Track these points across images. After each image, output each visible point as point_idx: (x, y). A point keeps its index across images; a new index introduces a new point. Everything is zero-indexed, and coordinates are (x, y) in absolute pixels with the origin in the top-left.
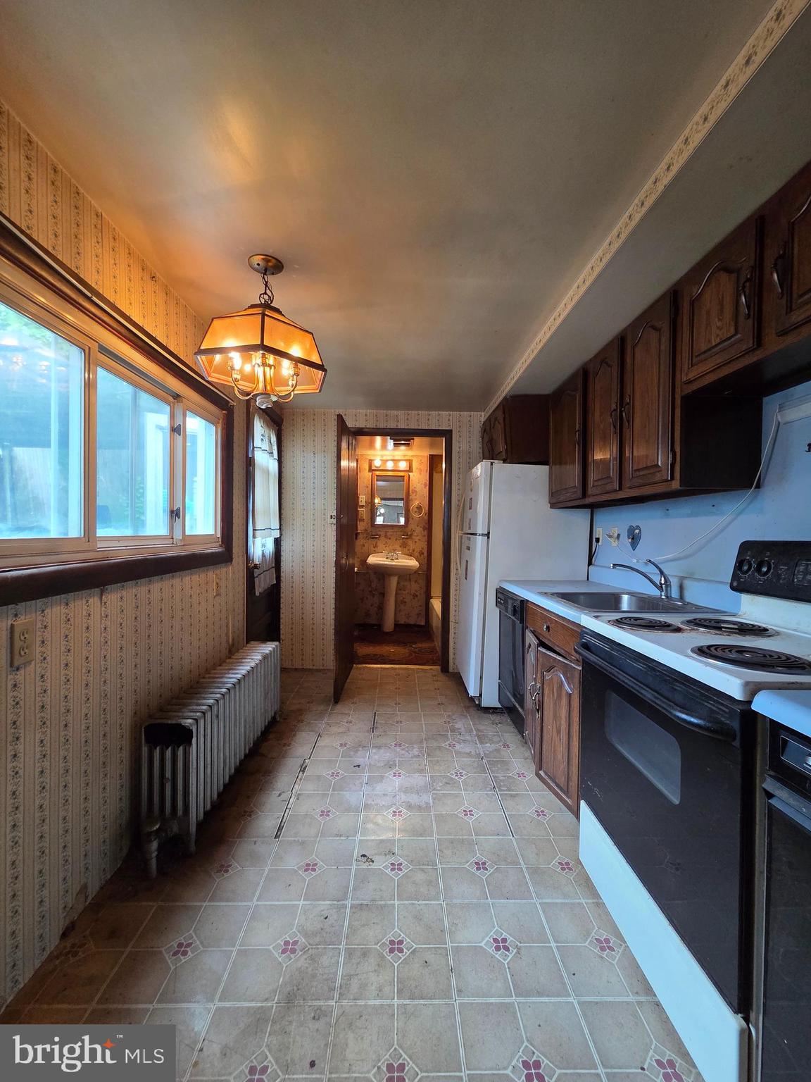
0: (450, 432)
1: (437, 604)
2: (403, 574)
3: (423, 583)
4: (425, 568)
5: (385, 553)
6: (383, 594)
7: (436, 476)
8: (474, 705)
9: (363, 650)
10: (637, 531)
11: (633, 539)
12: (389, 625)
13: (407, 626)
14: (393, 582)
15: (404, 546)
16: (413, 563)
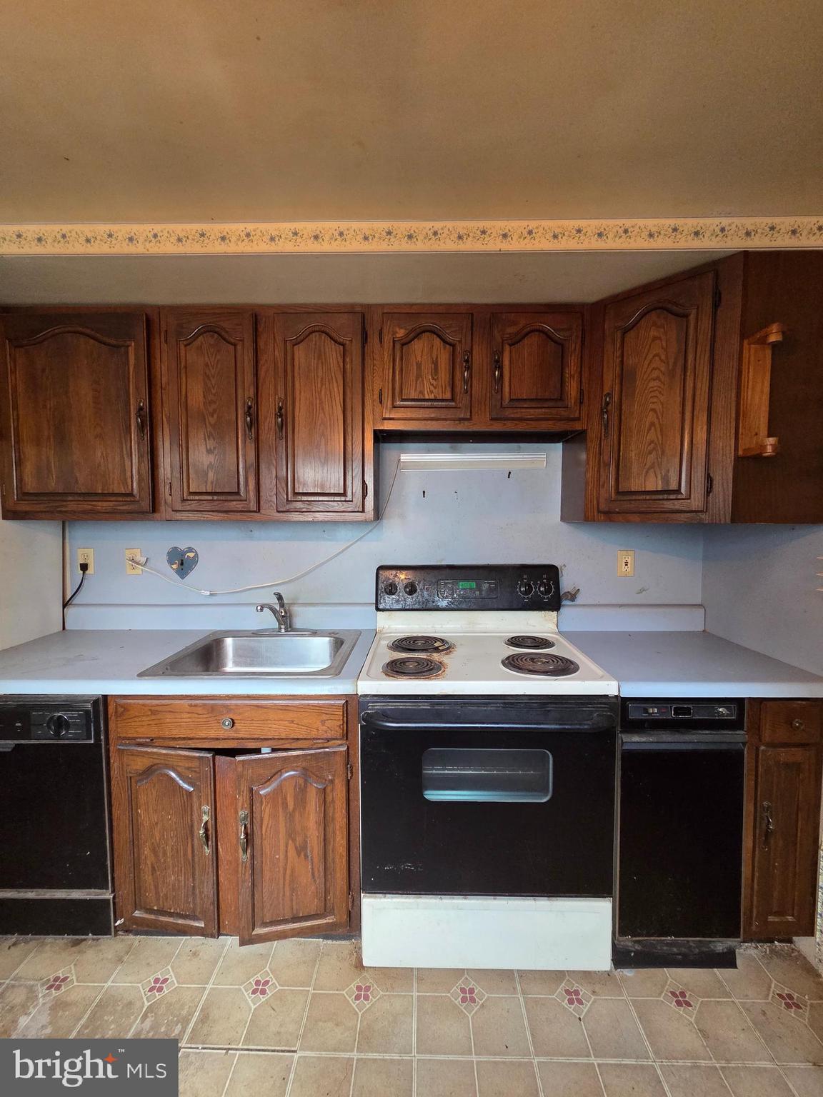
10: (192, 555)
11: (182, 564)
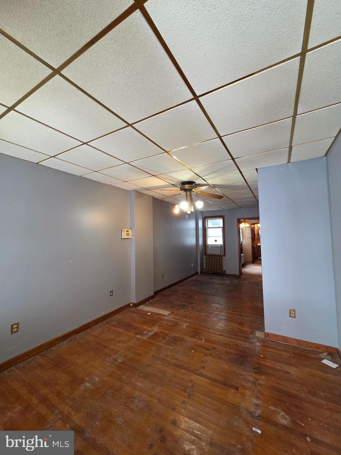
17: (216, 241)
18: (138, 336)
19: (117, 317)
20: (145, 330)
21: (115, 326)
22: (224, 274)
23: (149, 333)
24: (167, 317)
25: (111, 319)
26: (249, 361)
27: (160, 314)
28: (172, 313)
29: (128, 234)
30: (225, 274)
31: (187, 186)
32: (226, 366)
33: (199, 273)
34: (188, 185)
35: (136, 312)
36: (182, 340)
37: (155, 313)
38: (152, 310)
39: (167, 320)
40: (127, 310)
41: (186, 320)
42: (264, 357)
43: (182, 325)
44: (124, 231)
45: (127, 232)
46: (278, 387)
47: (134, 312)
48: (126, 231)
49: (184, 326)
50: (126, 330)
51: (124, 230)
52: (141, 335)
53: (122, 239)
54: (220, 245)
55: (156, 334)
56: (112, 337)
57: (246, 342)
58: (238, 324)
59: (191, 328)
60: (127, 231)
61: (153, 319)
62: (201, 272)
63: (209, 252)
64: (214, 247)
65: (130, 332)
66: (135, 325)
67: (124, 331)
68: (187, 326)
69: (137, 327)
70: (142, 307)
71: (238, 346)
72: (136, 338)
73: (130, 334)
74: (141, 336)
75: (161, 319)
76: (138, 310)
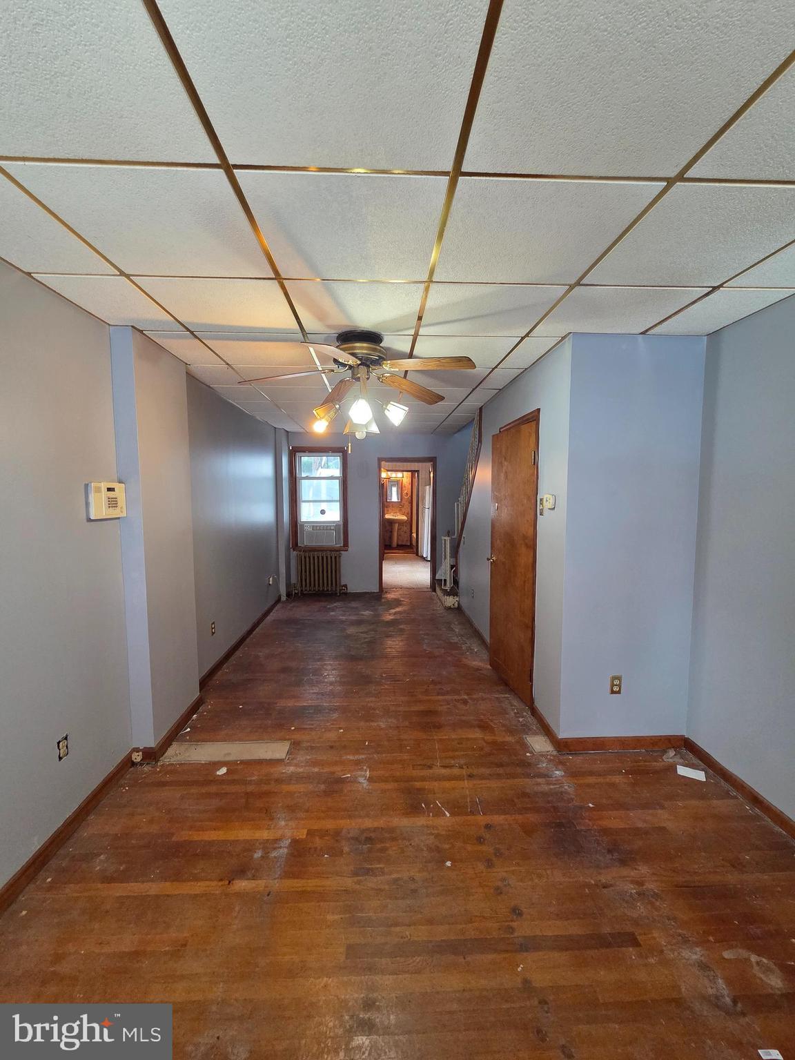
0: (419, 471)
1: (414, 535)
2: (400, 522)
3: (409, 527)
4: (410, 520)
5: (392, 514)
6: (391, 532)
7: (414, 480)
8: (424, 559)
9: (386, 551)
12: (395, 544)
13: (402, 546)
14: (397, 525)
15: (400, 510)
16: (404, 518)
17: (323, 512)
18: (242, 885)
19: (94, 827)
20: (249, 846)
21: (108, 879)
22: (343, 593)
23: (274, 854)
24: (289, 764)
25: (70, 849)
26: (583, 833)
27: (260, 762)
28: (296, 745)
29: (113, 503)
30: (346, 594)
31: (362, 348)
32: (558, 877)
33: (284, 598)
34: (365, 345)
35: (168, 778)
36: (393, 834)
37: (243, 762)
38: (225, 755)
39: (299, 778)
40: (122, 782)
41: (351, 757)
42: (599, 807)
43: (354, 781)
44: (98, 490)
45: (111, 494)
46: (685, 882)
47: (163, 784)
48: (104, 490)
49: (361, 780)
50: (177, 877)
51: (98, 485)
52: (249, 875)
53: (89, 520)
54: (334, 522)
55: (299, 851)
56: (127, 941)
57: (534, 777)
58: (477, 730)
59: (385, 780)
60: (109, 489)
61: (250, 788)
62: (288, 595)
63: (305, 541)
64: (318, 528)
65: (196, 879)
66: (196, 838)
67: (167, 887)
68: (370, 780)
69: (211, 843)
70: (177, 754)
71: (529, 797)
72: (238, 895)
73: (198, 888)
74: (254, 878)
75: (279, 781)
76: (172, 769)
